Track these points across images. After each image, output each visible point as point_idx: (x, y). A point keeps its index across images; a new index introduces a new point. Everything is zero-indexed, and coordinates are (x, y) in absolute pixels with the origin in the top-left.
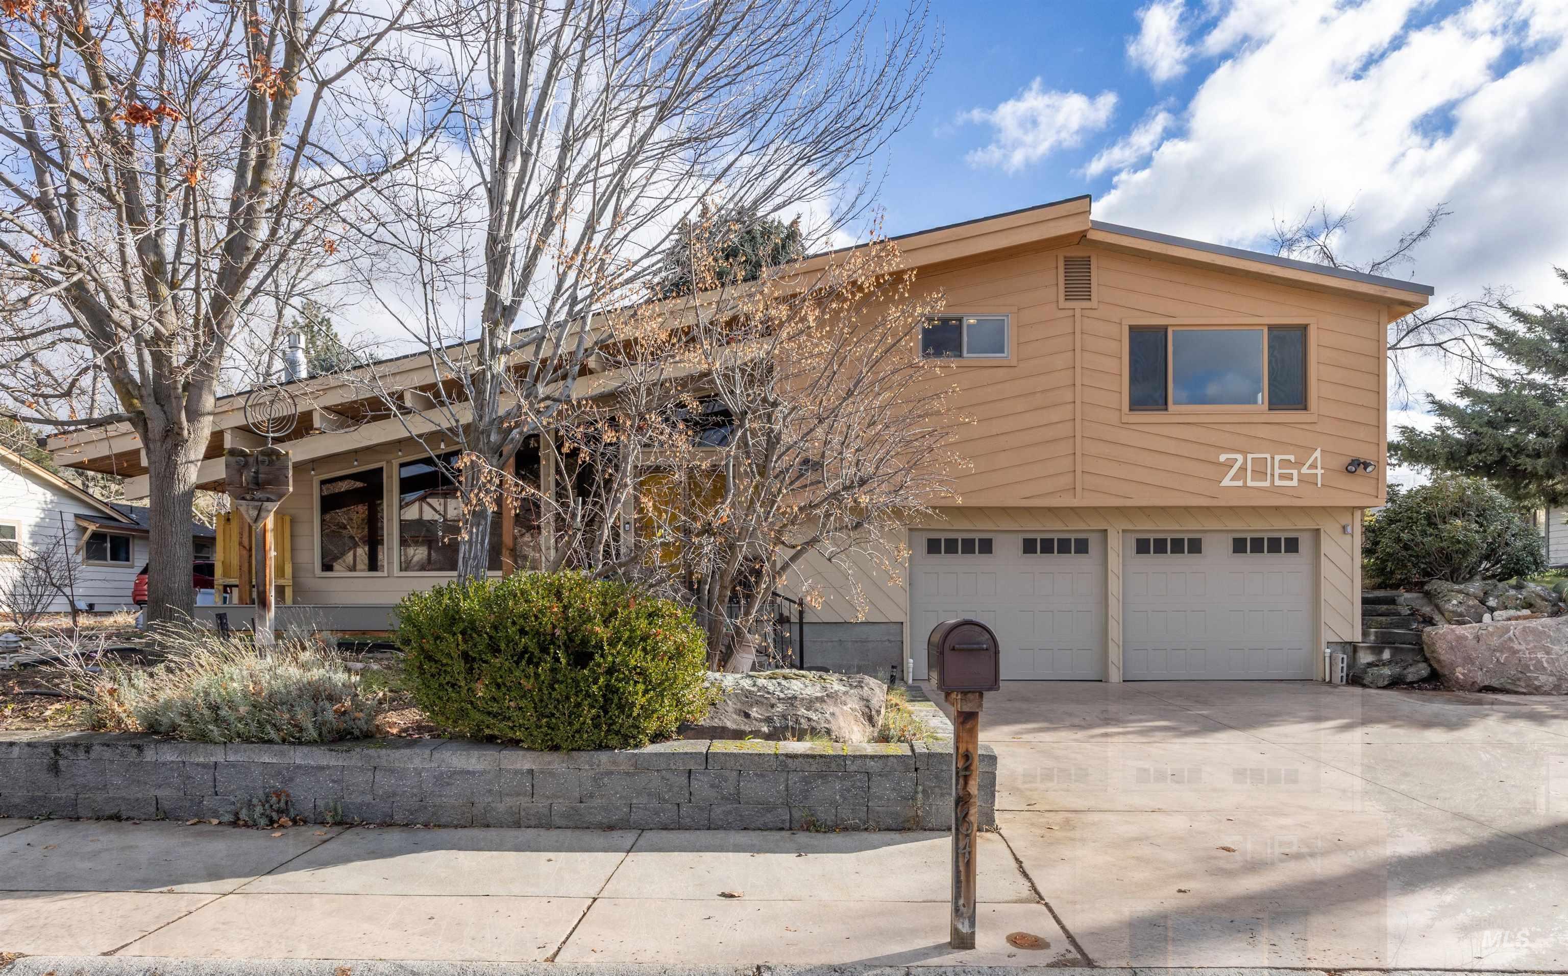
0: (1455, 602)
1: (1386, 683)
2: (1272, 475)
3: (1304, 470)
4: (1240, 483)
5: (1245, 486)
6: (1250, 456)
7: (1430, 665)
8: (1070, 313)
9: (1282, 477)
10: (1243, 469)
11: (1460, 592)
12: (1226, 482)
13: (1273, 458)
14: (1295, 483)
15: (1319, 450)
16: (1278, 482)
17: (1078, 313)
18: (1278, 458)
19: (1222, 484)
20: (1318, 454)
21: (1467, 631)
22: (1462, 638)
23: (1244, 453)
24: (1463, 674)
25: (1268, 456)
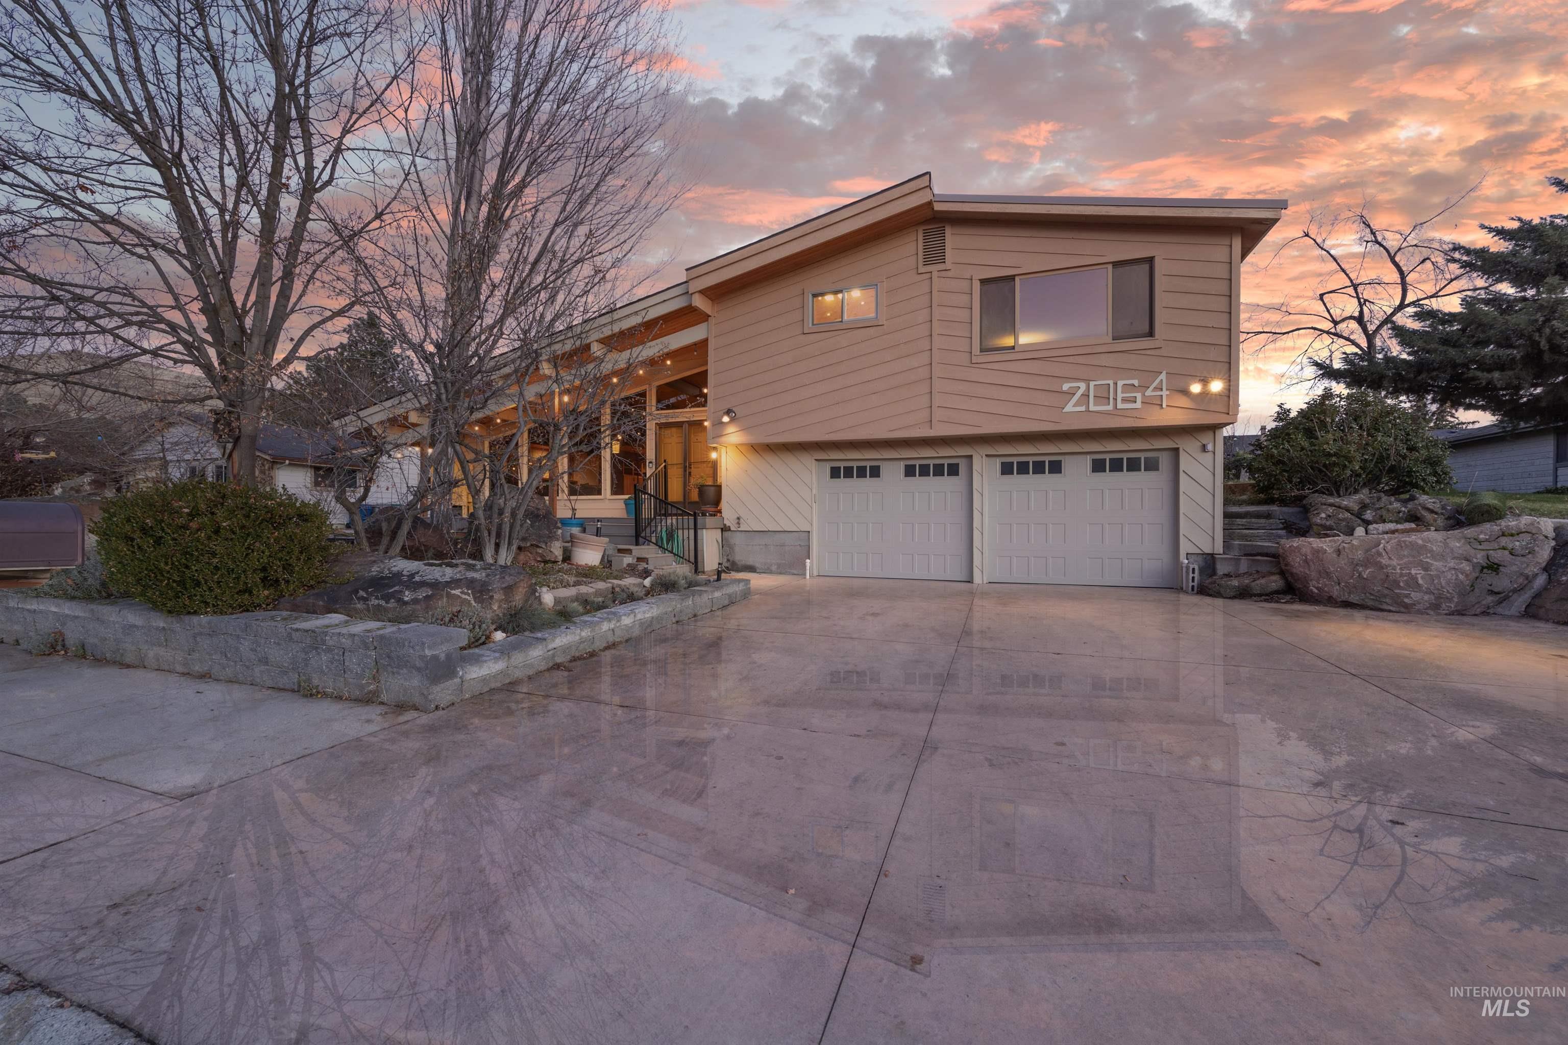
0: (1323, 515)
1: (1232, 594)
2: (1115, 399)
3: (1149, 393)
4: (1083, 409)
5: (1088, 411)
6: (1092, 384)
7: (1286, 579)
8: (928, 275)
9: (1124, 400)
10: (1086, 395)
11: (1331, 505)
12: (1069, 408)
13: (1116, 384)
14: (1138, 405)
15: (1164, 372)
16: (1120, 405)
17: (935, 274)
18: (1120, 383)
19: (1064, 411)
20: (1163, 376)
21: (1325, 545)
22: (1317, 552)
23: (1087, 381)
24: (1317, 588)
25: (1111, 382)
